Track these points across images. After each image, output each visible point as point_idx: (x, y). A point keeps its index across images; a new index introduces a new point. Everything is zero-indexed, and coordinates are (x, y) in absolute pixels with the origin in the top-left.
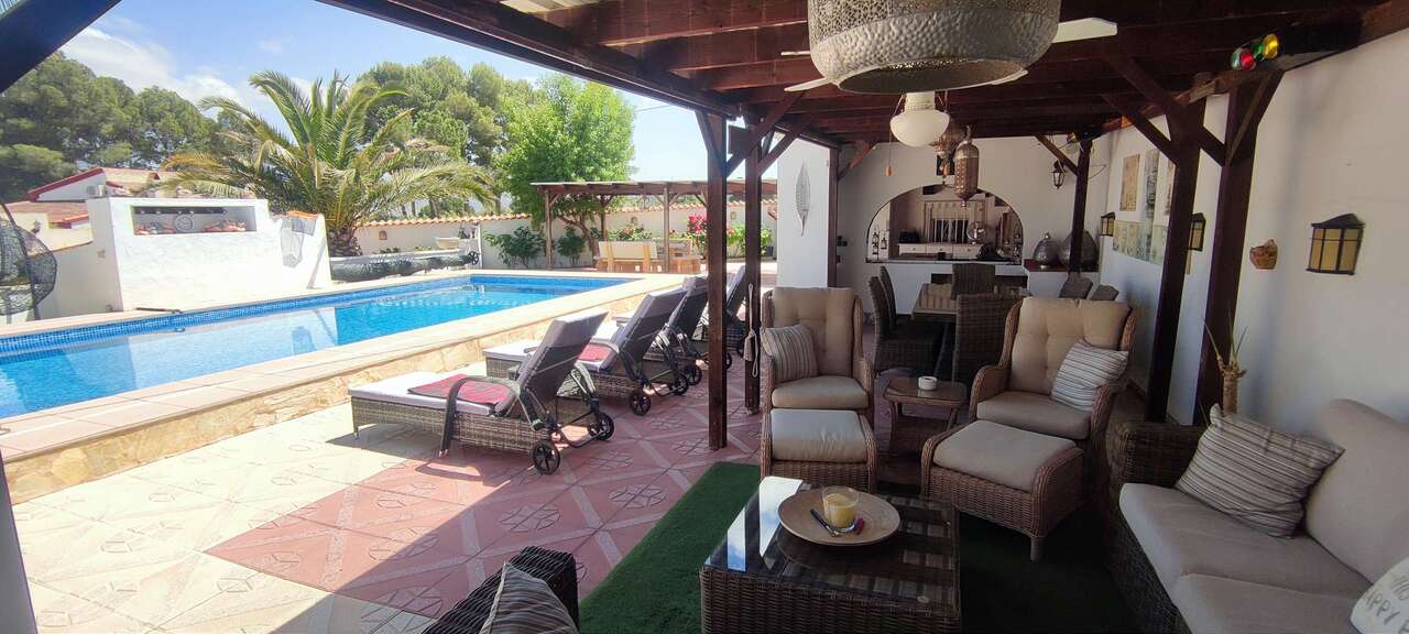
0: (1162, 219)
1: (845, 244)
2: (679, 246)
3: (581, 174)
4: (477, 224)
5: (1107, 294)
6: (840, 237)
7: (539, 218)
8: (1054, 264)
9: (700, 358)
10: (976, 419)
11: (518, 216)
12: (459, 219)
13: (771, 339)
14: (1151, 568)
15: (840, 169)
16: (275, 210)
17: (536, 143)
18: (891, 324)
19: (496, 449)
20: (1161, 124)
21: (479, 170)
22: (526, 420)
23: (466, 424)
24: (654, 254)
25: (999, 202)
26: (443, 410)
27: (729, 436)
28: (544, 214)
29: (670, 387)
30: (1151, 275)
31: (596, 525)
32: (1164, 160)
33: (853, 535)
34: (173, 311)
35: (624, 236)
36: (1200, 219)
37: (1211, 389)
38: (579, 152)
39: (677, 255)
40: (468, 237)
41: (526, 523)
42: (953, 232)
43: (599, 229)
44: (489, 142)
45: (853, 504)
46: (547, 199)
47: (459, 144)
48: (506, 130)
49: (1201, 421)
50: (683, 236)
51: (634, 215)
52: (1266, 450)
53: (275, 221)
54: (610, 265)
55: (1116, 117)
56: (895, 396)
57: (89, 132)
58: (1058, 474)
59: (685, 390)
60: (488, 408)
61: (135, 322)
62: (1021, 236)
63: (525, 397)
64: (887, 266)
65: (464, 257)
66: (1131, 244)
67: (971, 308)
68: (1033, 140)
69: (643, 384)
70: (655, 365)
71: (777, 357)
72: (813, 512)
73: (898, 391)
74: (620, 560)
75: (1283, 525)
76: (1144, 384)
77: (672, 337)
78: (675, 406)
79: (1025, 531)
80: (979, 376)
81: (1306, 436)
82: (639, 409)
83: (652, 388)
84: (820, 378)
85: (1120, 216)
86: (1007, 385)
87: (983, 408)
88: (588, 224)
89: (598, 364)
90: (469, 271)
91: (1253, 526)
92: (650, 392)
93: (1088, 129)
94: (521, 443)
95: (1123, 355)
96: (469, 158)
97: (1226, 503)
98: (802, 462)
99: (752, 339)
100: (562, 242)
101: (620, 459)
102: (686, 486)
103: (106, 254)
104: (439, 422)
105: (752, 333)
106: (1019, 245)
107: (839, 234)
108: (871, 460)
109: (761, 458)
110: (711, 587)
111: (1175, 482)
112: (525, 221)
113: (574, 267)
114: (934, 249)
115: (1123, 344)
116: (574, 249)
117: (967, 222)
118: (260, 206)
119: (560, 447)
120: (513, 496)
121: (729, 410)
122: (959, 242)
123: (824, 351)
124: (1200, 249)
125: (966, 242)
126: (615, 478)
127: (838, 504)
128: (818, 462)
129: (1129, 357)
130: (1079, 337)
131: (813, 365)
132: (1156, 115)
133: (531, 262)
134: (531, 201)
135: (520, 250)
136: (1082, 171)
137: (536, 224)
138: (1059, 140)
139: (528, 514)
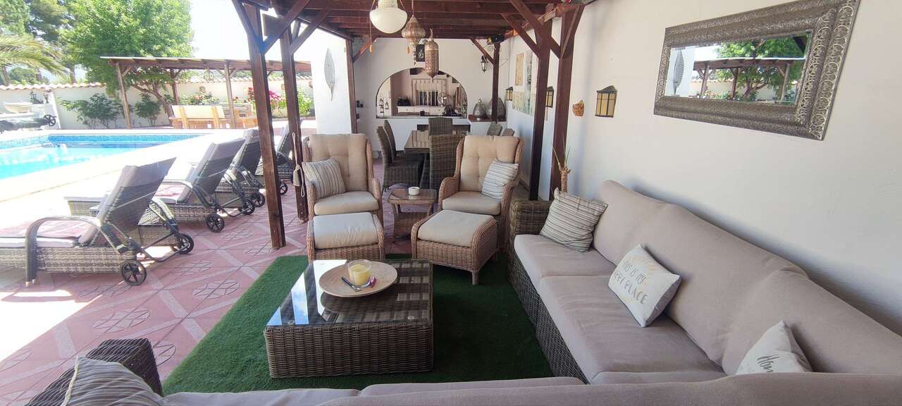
0: (534, 90)
1: (362, 106)
2: (241, 109)
3: (150, 51)
4: (49, 91)
5: (510, 133)
6: (358, 102)
7: (113, 85)
8: (484, 117)
9: (262, 187)
10: (442, 209)
11: (91, 84)
12: (29, 86)
13: (311, 170)
14: (529, 278)
15: (354, 55)
17: (101, 22)
18: (392, 157)
19: (85, 273)
20: (532, 34)
21: (47, 45)
22: (110, 246)
23: (50, 257)
24: (222, 115)
25: (454, 81)
26: (24, 247)
27: (287, 239)
28: (117, 83)
29: (240, 210)
30: (529, 122)
31: (183, 316)
32: (535, 56)
33: (370, 288)
35: (195, 102)
36: (551, 89)
37: (556, 182)
38: (145, 33)
39: (241, 115)
40: (42, 102)
41: (118, 325)
42: (429, 99)
43: (172, 96)
44: (56, 21)
45: (368, 269)
46: (119, 71)
47: (22, 21)
48: (70, 9)
49: (552, 198)
50: (245, 102)
51: (202, 85)
52: (578, 209)
54: (185, 123)
55: (510, 30)
56: (395, 200)
58: (484, 235)
59: (253, 211)
60: (71, 242)
62: (466, 101)
63: (106, 228)
64: (389, 120)
65: (38, 120)
66: (521, 105)
67: (438, 144)
68: (469, 41)
69: (216, 209)
70: (226, 195)
71: (316, 182)
72: (343, 279)
73: (397, 197)
74: (205, 335)
75: (585, 246)
76: (527, 181)
77: (239, 175)
78: (246, 222)
79: (469, 270)
80: (443, 183)
81: (594, 200)
82: (215, 228)
83: (224, 211)
84: (348, 193)
85: (516, 89)
86: (458, 188)
87: (446, 203)
88: (161, 92)
89: (176, 198)
90: (45, 131)
91: (572, 248)
92: (224, 215)
93: (497, 37)
94: (108, 265)
95: (516, 166)
96: (35, 34)
97: (562, 238)
98: (336, 248)
99: (299, 171)
100: (139, 106)
101: (201, 265)
102: (255, 276)
104: (23, 258)
105: (298, 167)
106: (465, 106)
107: (356, 100)
108: (381, 241)
109: (308, 251)
110: (272, 340)
111: (539, 232)
112: (100, 89)
113: (153, 126)
114: (418, 109)
115: (516, 161)
116: (150, 111)
117: (437, 93)
119: (146, 264)
120: (105, 306)
121: (286, 222)
122: (433, 105)
123: (349, 176)
124: (551, 107)
125: (437, 105)
126: (196, 280)
127: (358, 270)
128: (347, 247)
129: (519, 167)
130: (495, 157)
131: (341, 185)
132: (529, 28)
133: (111, 123)
134: (102, 72)
135: (98, 113)
136: (496, 62)
137: (111, 91)
138: (483, 42)
139: (121, 318)
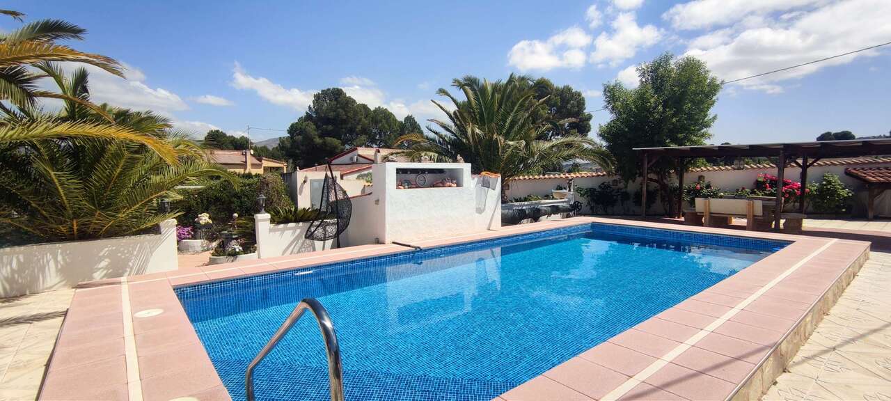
11: (601, 174)
16: (475, 171)
34: (416, 248)
35: (693, 192)
43: (679, 185)
46: (646, 162)
53: (473, 179)
54: (706, 219)
57: (351, 131)
61: (395, 255)
103: (380, 202)
118: (466, 167)
135: (605, 200)
